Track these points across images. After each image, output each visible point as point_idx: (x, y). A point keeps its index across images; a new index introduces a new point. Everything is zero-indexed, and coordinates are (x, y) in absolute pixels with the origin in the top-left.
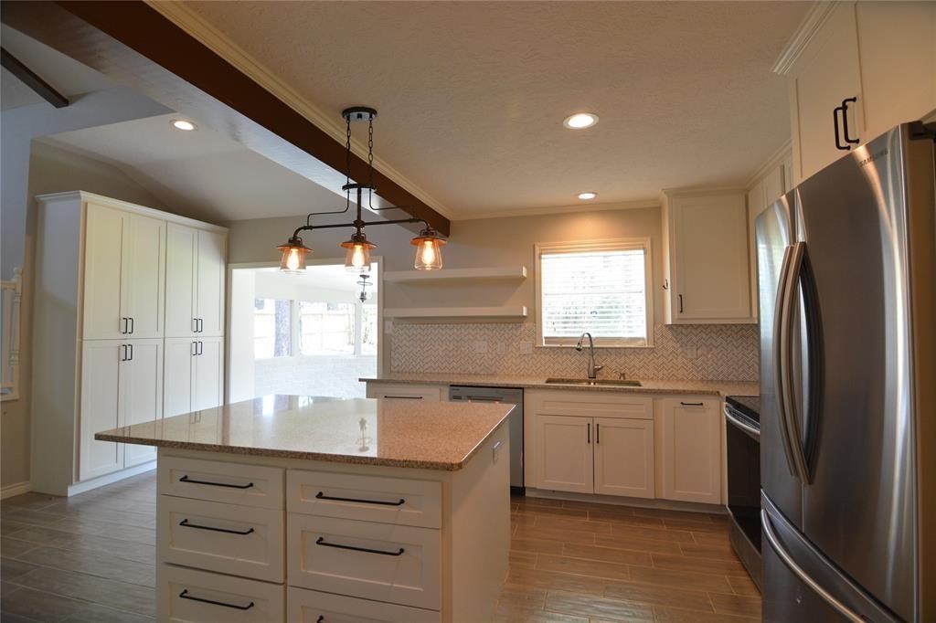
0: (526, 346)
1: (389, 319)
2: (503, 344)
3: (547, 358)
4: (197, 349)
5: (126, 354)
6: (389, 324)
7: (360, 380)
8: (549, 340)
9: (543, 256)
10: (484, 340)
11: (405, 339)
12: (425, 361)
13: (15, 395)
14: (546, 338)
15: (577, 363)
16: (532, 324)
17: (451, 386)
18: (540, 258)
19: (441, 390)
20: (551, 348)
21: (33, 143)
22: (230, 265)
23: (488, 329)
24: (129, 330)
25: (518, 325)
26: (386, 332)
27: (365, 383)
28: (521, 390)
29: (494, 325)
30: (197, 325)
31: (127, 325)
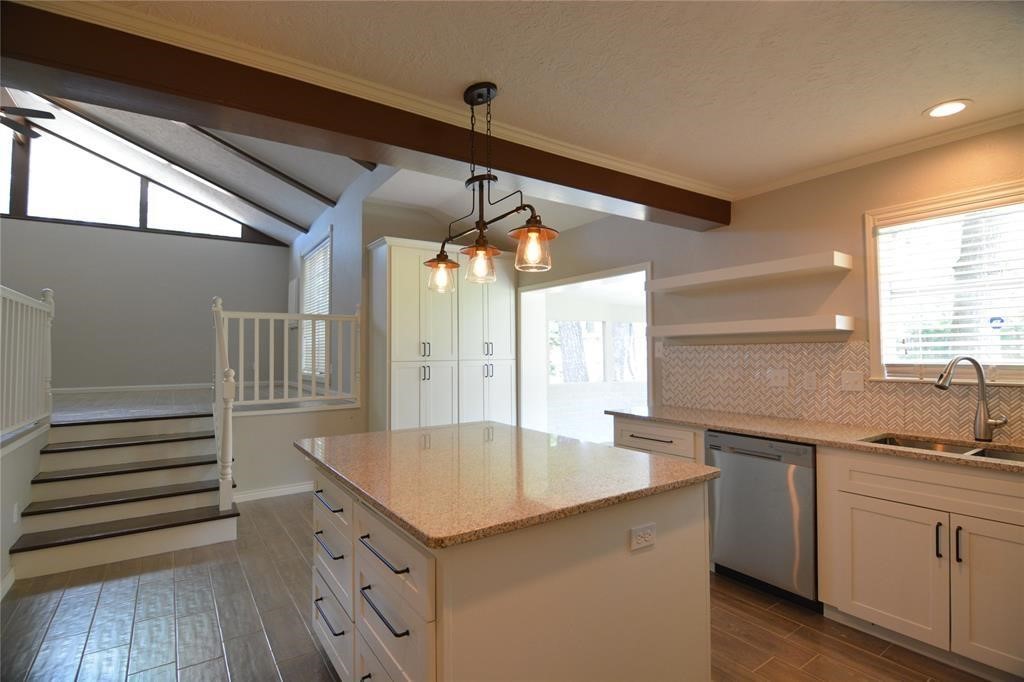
0: (851, 379)
1: (660, 339)
2: (814, 374)
3: (892, 399)
4: (488, 370)
5: (425, 374)
6: (659, 345)
7: (606, 412)
8: (893, 368)
9: (881, 231)
10: (783, 367)
11: (677, 365)
12: (702, 394)
13: (358, 404)
14: (888, 366)
15: (953, 411)
16: (862, 342)
17: (710, 430)
18: (875, 234)
19: (695, 434)
20: (898, 382)
21: (365, 204)
22: (519, 289)
23: (789, 352)
24: (427, 353)
25: (838, 345)
26: (657, 355)
27: (612, 417)
28: (810, 449)
29: (799, 346)
30: (488, 348)
31: (425, 349)
